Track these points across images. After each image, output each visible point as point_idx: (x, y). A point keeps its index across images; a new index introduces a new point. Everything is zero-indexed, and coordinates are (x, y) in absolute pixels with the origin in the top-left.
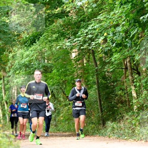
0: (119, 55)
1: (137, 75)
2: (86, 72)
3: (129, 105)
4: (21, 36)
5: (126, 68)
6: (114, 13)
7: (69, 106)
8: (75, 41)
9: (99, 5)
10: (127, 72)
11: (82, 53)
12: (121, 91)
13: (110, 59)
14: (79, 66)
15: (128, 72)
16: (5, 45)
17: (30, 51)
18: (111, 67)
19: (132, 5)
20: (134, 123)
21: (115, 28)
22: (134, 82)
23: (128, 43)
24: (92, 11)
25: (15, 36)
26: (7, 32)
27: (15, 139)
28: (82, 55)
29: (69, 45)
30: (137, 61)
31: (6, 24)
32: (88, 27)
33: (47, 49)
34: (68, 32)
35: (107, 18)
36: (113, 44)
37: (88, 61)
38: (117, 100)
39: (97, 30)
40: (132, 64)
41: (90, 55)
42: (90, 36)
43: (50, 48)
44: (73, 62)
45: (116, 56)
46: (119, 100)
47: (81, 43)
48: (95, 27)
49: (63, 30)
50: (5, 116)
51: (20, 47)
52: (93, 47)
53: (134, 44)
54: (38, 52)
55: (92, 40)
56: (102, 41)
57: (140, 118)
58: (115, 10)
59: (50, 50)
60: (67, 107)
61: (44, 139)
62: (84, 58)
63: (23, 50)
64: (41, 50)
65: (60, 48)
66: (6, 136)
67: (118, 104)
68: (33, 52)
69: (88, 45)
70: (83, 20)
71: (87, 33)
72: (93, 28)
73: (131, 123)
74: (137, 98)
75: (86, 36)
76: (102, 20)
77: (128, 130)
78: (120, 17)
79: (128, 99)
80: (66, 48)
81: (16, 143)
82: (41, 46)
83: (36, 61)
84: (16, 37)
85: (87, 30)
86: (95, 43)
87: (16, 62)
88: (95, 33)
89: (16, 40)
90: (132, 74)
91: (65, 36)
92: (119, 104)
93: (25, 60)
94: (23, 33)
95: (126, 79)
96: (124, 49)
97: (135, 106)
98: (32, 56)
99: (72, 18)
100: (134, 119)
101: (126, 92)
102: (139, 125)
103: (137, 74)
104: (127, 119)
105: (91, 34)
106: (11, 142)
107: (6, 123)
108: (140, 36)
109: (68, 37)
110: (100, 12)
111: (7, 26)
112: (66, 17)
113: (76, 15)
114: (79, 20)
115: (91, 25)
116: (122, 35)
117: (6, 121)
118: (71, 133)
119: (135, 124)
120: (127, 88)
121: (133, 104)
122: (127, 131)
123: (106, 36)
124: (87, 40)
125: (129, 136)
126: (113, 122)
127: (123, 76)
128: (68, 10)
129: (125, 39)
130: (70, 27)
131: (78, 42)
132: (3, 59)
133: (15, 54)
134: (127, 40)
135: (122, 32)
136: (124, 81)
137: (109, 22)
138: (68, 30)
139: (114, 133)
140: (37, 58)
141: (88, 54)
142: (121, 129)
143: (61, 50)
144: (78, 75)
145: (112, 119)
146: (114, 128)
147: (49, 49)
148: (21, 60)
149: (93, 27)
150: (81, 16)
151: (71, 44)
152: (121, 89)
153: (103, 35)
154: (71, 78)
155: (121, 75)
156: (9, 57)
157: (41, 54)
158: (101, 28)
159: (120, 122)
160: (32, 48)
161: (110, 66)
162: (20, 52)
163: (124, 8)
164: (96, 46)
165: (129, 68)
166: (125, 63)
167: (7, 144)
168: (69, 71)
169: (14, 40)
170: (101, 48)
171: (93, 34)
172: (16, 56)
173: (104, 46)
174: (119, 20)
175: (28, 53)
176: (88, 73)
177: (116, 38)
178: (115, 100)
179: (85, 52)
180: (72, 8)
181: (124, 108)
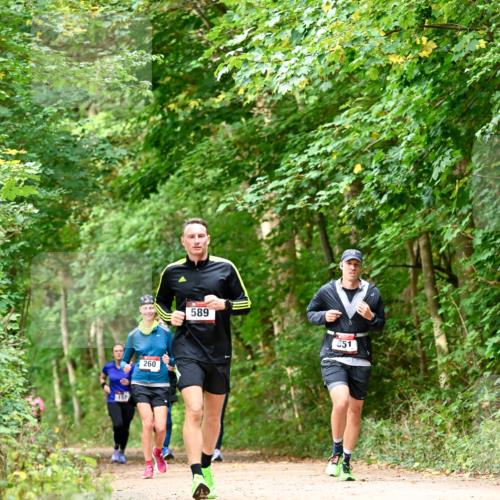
0: (398, 227)
1: (450, 285)
2: (302, 276)
3: (426, 370)
4: (114, 173)
5: (418, 266)
6: (384, 109)
7: (253, 374)
8: (272, 190)
9: (339, 83)
10: (420, 278)
11: (291, 222)
12: (403, 330)
13: (372, 238)
14: (282, 260)
15: (424, 277)
16: (70, 200)
17: (142, 218)
18: (375, 263)
19: (434, 84)
20: (439, 422)
21: (386, 151)
22: (439, 306)
23: (424, 193)
24: (320, 101)
25: (97, 175)
26: (74, 162)
27: (97, 468)
28: (290, 227)
29: (254, 201)
30: (449, 245)
31: (73, 139)
32: (308, 148)
33: (188, 210)
34: (251, 163)
35: (363, 124)
36: (381, 197)
37: (308, 245)
38: (391, 356)
39: (335, 157)
40: (434, 255)
41: (312, 227)
42: (313, 175)
43: (197, 208)
44: (265, 247)
45: (390, 230)
46: (396, 357)
47: (289, 196)
48: (329, 149)
49: (235, 156)
50: (69, 403)
51: (113, 205)
52: (323, 204)
53: (442, 195)
54: (165, 219)
55: (319, 184)
56: (349, 189)
57: (456, 407)
58: (384, 100)
59: (198, 213)
60: (247, 378)
61: (180, 470)
62: (297, 237)
63: (120, 213)
64: (171, 214)
65: (228, 209)
66: (73, 459)
67: (393, 370)
68: (150, 219)
69: (309, 201)
70: (294, 129)
71: (304, 165)
72: (321, 151)
73: (432, 422)
74: (450, 351)
75: (301, 173)
76: (348, 127)
77: (423, 442)
78: (400, 118)
79: (424, 353)
80: (245, 210)
81: (100, 479)
82: (172, 201)
83: (159, 244)
84: (101, 177)
85: (304, 158)
86: (328, 193)
87: (102, 247)
88: (327, 166)
89: (102, 187)
90: (433, 281)
91: (243, 174)
92: (397, 369)
93: (127, 242)
94: (120, 165)
95: (416, 294)
96: (411, 212)
97: (443, 375)
98: (148, 231)
99: (262, 121)
100: (439, 412)
101: (415, 334)
102: (454, 429)
103: (449, 281)
104: (420, 411)
105: (316, 168)
106: (86, 477)
107: (71, 423)
108: (456, 172)
109: (251, 176)
110: (343, 107)
111: (75, 146)
112: (243, 120)
113: (273, 112)
114: (283, 126)
115: (318, 144)
116: (407, 170)
117: (73, 417)
118: (259, 452)
119: (442, 426)
120: (419, 323)
121: (436, 368)
122: (419, 445)
123: (358, 174)
124: (306, 186)
125: (425, 460)
126: (379, 420)
127: (410, 287)
128: (251, 98)
129: (416, 183)
130: (255, 146)
131: (281, 191)
132: (63, 241)
133: (97, 224)
134: (420, 185)
135: (405, 162)
136: (412, 301)
137: (368, 134)
138: (249, 157)
139: (381, 451)
140: (161, 236)
141: (308, 225)
142: (404, 439)
143: (229, 213)
144: (278, 285)
145: (375, 412)
146: (382, 436)
147: (195, 211)
148: (116, 242)
149: (323, 149)
150: (287, 116)
151: (258, 198)
152: (402, 325)
153: (352, 171)
154: (259, 293)
155: (401, 285)
156: (82, 233)
157: (171, 226)
158: (346, 152)
159: (399, 419)
160: (147, 209)
161: (372, 258)
162: (112, 219)
163: (412, 93)
164: (332, 201)
165: (425, 264)
166: (415, 249)
167: (74, 482)
168: (253, 274)
169: (95, 187)
170: (346, 208)
171: (322, 169)
172: (100, 232)
173: (356, 203)
174: (398, 128)
175: (134, 222)
176: (308, 279)
177: (390, 180)
178: (385, 356)
179: (297, 221)
180: (260, 91)
181: (412, 379)
